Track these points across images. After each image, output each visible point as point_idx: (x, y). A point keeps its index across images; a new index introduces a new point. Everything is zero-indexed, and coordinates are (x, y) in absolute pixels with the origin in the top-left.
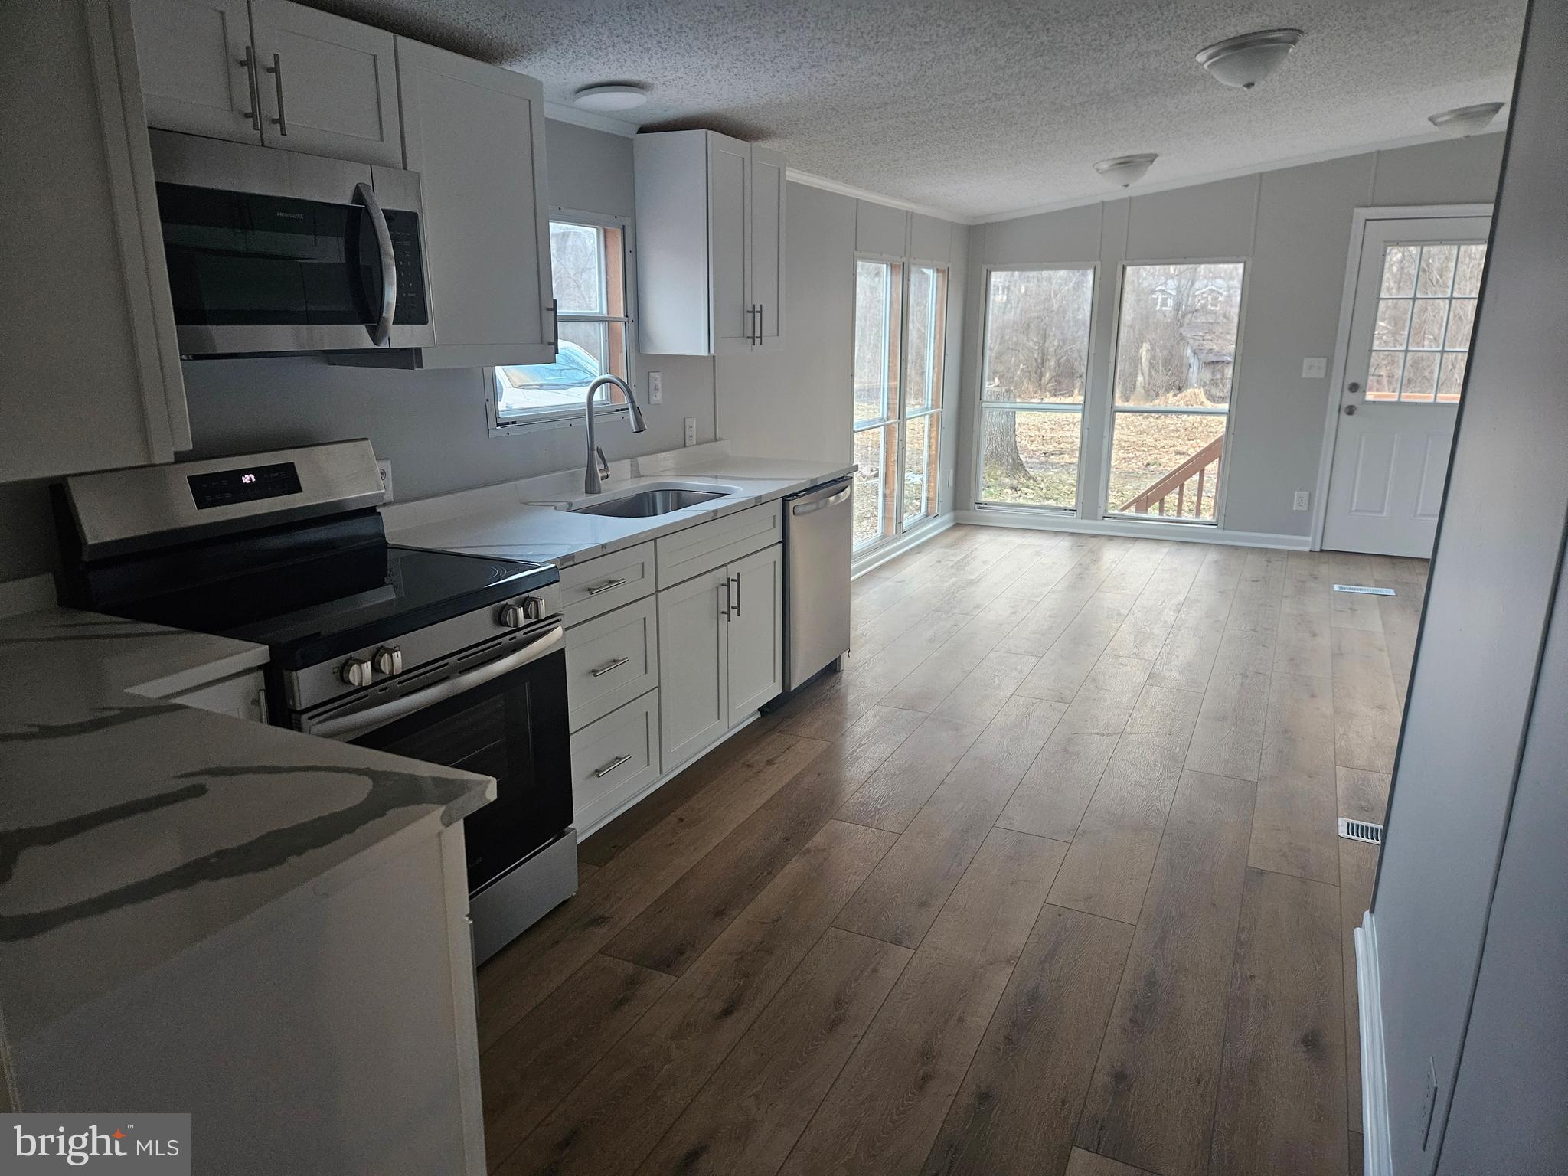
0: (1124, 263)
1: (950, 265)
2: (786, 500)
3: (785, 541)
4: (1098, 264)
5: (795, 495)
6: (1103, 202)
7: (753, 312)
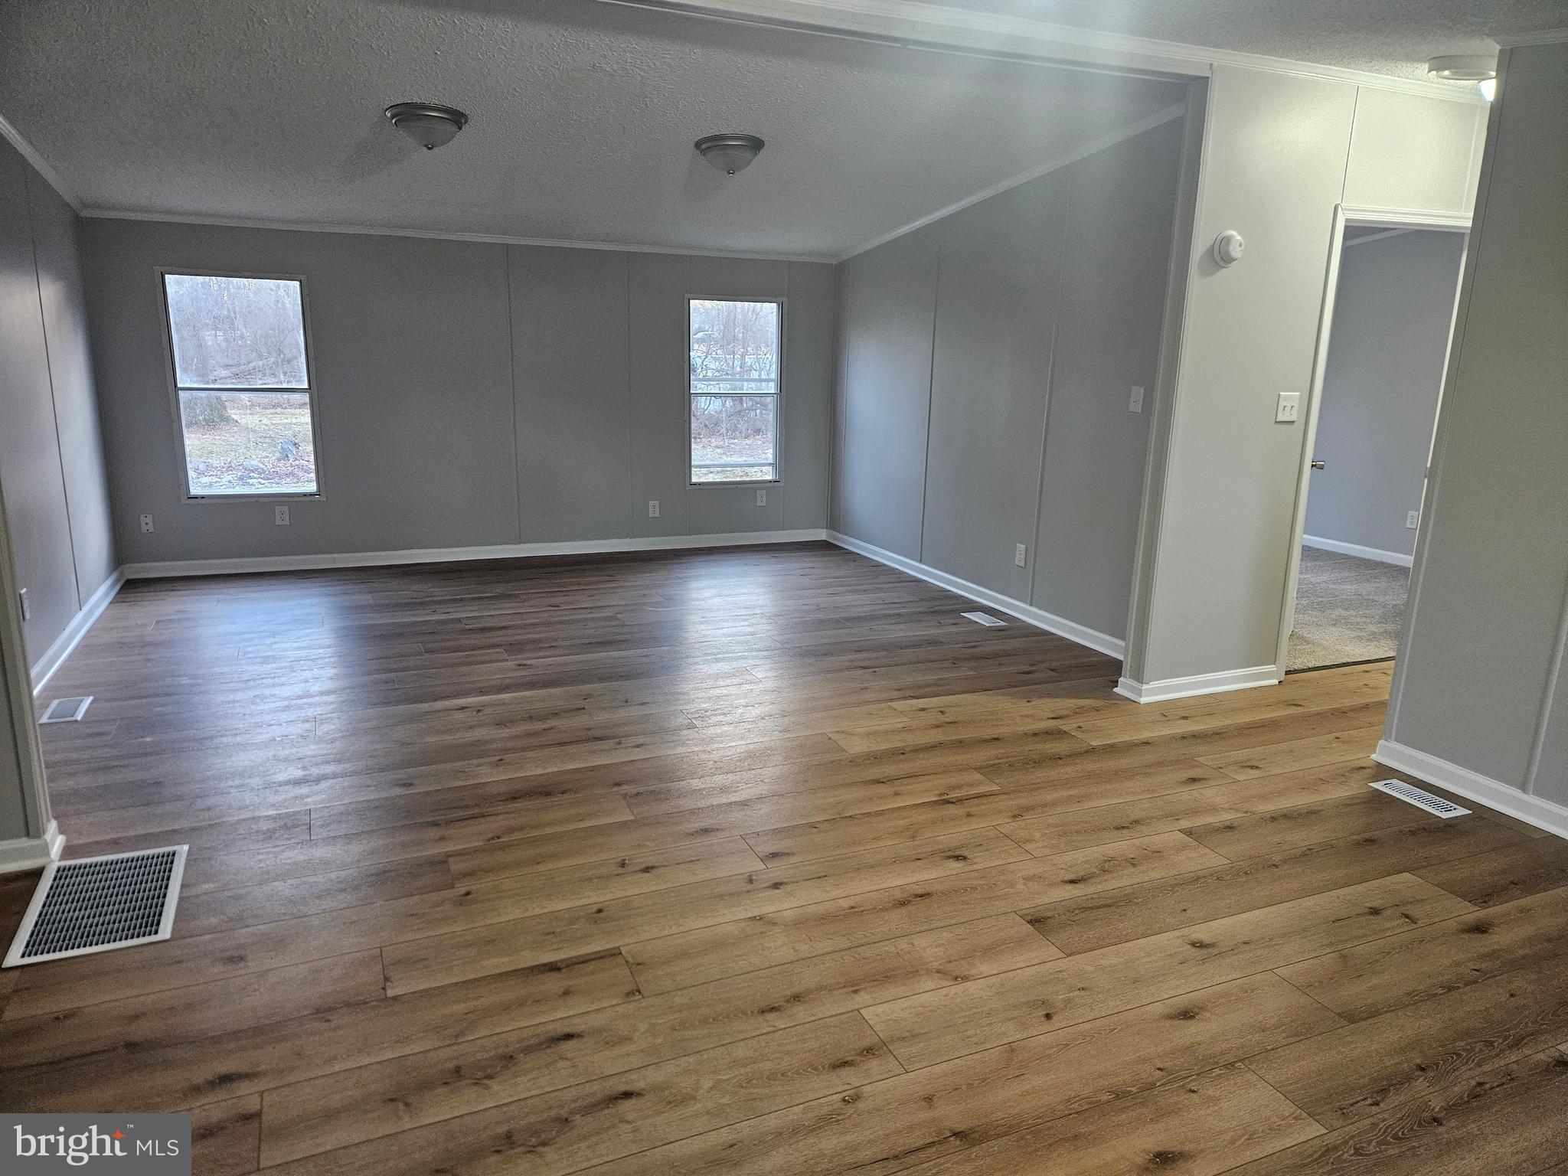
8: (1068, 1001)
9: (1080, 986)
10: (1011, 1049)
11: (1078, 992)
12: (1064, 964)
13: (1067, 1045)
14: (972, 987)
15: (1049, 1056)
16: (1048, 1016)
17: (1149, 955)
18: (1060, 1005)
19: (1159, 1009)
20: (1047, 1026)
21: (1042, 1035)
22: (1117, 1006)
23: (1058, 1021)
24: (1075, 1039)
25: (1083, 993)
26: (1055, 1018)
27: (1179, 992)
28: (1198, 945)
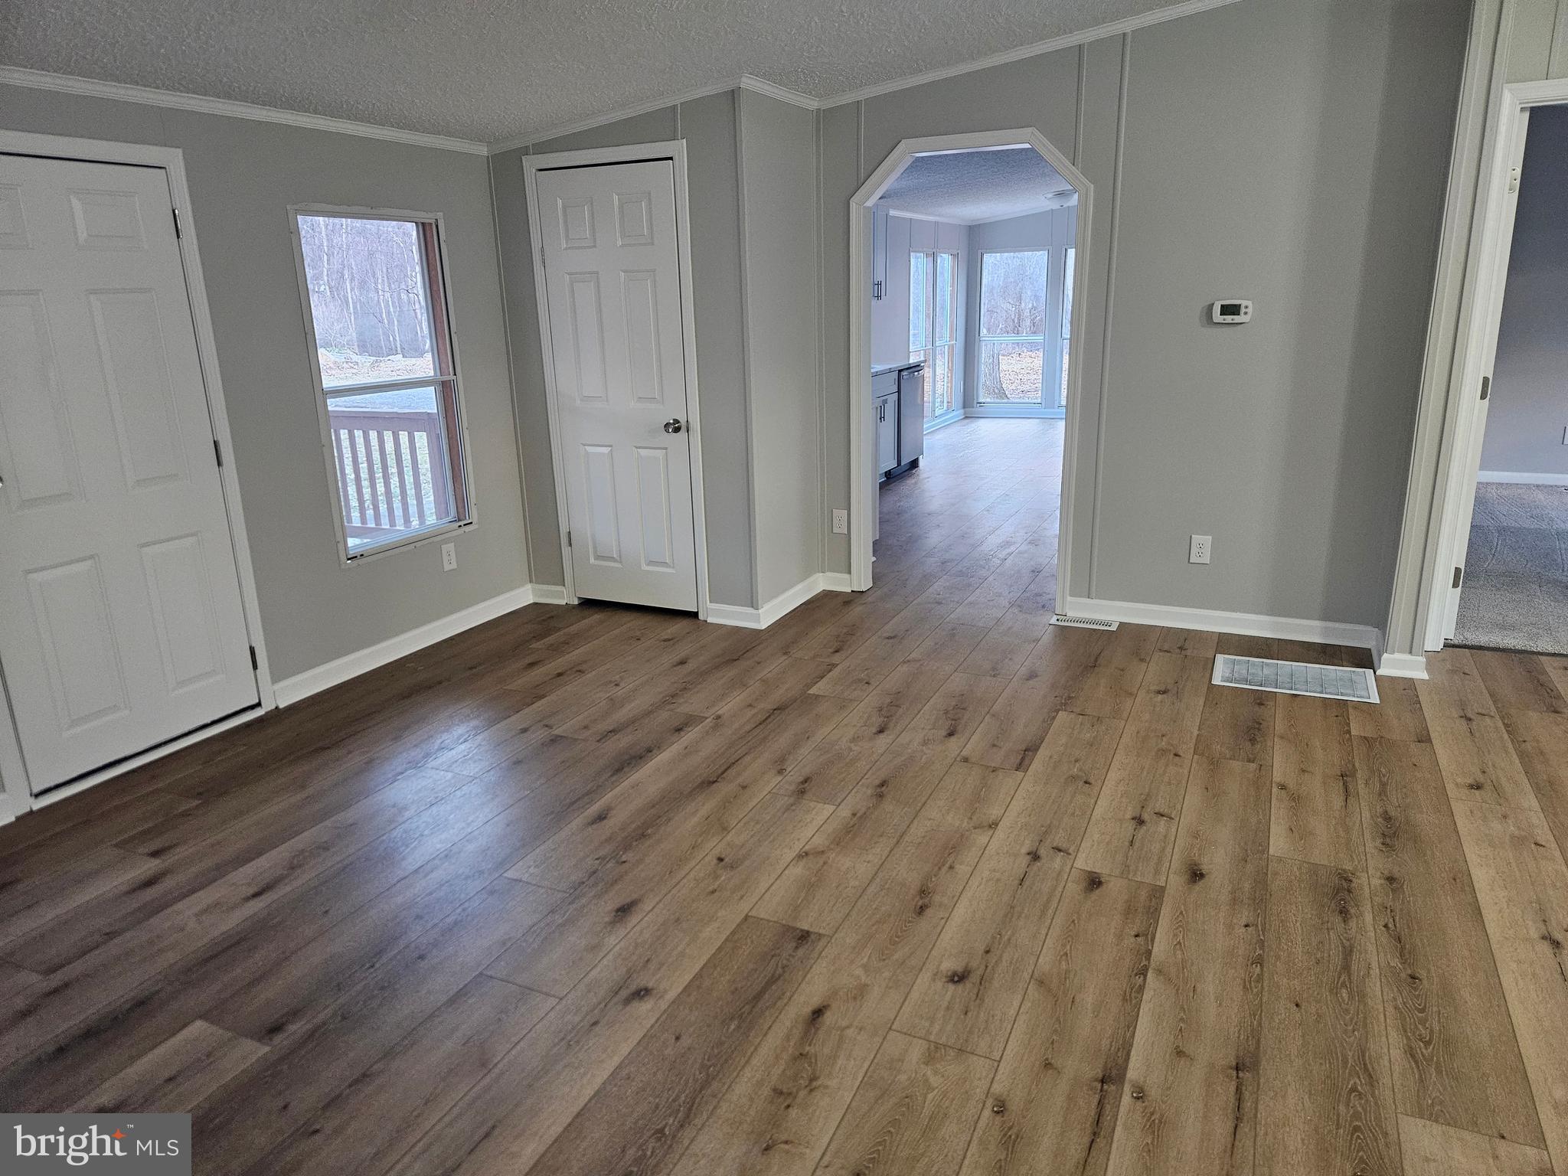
0: (1067, 247)
1: (959, 251)
2: (900, 371)
3: (899, 392)
4: (1051, 248)
5: (902, 370)
6: (1052, 210)
7: (878, 284)
8: (717, 877)
9: (717, 894)
10: (725, 829)
11: (716, 887)
12: (744, 907)
13: (693, 848)
14: (790, 855)
15: (700, 836)
16: (721, 860)
17: (682, 954)
18: (719, 872)
19: (647, 906)
20: (716, 852)
21: (714, 846)
22: (679, 891)
23: (711, 859)
24: (691, 853)
25: (711, 888)
26: (715, 861)
27: (638, 928)
28: (642, 993)
